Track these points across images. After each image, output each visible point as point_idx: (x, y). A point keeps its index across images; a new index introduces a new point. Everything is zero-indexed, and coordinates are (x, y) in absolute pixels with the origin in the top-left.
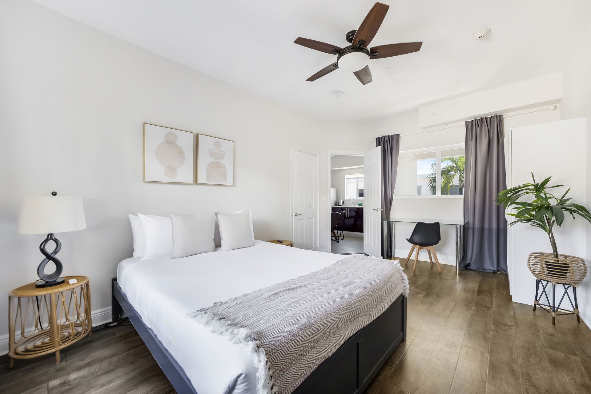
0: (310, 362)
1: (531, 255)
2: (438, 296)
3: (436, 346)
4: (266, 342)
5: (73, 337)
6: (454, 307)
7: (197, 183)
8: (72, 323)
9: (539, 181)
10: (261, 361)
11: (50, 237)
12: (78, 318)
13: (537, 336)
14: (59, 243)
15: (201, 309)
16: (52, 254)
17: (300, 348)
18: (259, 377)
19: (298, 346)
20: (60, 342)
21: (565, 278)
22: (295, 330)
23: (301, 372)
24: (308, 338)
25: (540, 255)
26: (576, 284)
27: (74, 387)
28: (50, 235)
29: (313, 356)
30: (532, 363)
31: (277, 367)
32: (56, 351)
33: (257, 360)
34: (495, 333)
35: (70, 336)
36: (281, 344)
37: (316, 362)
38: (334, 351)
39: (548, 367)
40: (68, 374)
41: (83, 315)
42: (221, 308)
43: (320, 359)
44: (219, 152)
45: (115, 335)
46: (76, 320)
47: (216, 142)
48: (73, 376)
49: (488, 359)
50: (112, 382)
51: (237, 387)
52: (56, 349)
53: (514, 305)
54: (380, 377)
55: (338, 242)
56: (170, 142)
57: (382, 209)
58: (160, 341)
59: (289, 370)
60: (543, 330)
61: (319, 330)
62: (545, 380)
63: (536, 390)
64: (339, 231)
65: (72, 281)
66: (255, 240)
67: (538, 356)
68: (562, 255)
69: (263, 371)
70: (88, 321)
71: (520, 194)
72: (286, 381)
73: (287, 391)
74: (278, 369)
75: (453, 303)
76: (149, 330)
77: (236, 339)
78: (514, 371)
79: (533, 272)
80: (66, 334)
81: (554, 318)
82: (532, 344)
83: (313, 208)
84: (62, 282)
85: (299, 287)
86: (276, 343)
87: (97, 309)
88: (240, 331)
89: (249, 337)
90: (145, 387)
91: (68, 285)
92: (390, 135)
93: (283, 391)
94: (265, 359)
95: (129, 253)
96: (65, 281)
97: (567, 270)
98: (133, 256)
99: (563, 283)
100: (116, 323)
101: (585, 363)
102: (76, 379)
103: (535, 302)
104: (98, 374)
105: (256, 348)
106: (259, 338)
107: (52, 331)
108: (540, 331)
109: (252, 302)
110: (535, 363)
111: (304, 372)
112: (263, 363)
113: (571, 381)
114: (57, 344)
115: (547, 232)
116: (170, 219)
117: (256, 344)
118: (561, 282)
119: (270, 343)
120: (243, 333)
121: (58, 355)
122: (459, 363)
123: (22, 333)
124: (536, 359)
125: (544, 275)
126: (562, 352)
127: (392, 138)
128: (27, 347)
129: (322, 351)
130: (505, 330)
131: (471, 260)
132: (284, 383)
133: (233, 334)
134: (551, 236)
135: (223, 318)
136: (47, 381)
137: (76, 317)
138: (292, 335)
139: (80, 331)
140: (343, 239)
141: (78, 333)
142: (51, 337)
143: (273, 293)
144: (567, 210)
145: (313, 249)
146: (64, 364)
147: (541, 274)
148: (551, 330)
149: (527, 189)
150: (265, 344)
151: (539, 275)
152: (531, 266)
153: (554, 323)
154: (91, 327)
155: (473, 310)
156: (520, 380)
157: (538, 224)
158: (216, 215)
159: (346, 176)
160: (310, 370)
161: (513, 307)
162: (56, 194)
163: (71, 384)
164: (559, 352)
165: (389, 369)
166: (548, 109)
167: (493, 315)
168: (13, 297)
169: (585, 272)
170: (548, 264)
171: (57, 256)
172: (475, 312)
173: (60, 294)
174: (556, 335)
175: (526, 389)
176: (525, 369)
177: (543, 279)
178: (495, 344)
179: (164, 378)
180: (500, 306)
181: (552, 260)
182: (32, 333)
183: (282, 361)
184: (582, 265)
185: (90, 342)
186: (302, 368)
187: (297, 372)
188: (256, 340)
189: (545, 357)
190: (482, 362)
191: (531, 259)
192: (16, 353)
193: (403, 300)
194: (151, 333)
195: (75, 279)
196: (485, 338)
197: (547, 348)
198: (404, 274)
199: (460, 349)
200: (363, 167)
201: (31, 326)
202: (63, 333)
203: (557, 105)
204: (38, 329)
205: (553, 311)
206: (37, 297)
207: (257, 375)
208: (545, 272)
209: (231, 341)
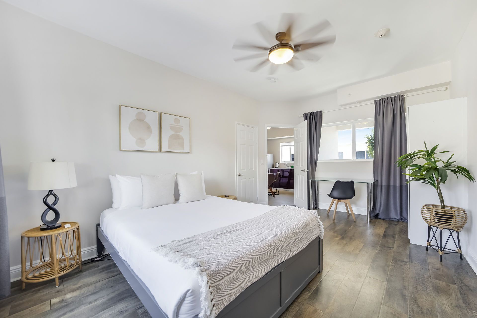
0: (241, 284)
1: (424, 207)
2: (351, 239)
3: (345, 277)
4: (208, 268)
5: (68, 268)
6: (363, 247)
7: (161, 151)
8: (67, 258)
9: (430, 148)
10: (203, 281)
11: (51, 192)
12: (71, 254)
13: (426, 269)
14: (57, 197)
15: (162, 245)
16: (52, 205)
17: (234, 273)
18: (202, 292)
19: (232, 272)
20: (59, 271)
21: (450, 224)
22: (231, 260)
23: (234, 291)
24: (240, 267)
25: (431, 206)
26: (458, 229)
27: (70, 304)
28: (50, 191)
29: (244, 280)
30: (419, 289)
31: (216, 286)
32: (56, 277)
33: (201, 280)
34: (393, 267)
35: (66, 267)
36: (219, 269)
37: (246, 284)
38: (261, 277)
39: (432, 293)
40: (65, 295)
41: (75, 252)
42: (177, 245)
43: (249, 282)
44: (177, 127)
45: (99, 267)
46: (70, 255)
47: (176, 119)
48: (68, 296)
49: (385, 286)
50: (97, 300)
51: (186, 299)
52: (56, 276)
53: (411, 246)
54: (300, 299)
55: (275, 197)
56: (140, 120)
57: (308, 171)
58: (132, 270)
59: (225, 289)
60: (432, 265)
61: (249, 261)
62: (428, 302)
63: (420, 309)
64: (275, 188)
65: (67, 226)
66: (207, 195)
67: (424, 284)
68: (448, 207)
69: (205, 288)
70: (79, 256)
71: (414, 159)
72: (222, 296)
73: (223, 303)
74: (217, 288)
75: (363, 245)
76: (124, 262)
77: (186, 265)
78: (405, 296)
79: (425, 220)
80: (63, 265)
81: (441, 256)
82: (422, 276)
83: (254, 170)
84: (60, 226)
85: (236, 230)
86: (216, 269)
87: (85, 247)
88: (190, 260)
89: (196, 264)
90: (121, 305)
91: (64, 228)
92: (315, 111)
93: (220, 303)
94: (206, 280)
95: (109, 205)
96: (62, 225)
97: (452, 218)
98: (111, 207)
99: (449, 228)
100: (100, 258)
101: (462, 290)
102: (71, 298)
103: (427, 243)
104: (87, 295)
105: (201, 272)
106: (203, 265)
107: (52, 263)
108: (429, 266)
109: (200, 241)
110: (422, 289)
111: (236, 291)
112: (205, 282)
113: (448, 303)
114: (56, 272)
115: (436, 188)
116: (140, 179)
117: (201, 269)
118: (448, 228)
119: (211, 269)
120: (191, 262)
121: (57, 280)
122: (362, 289)
123: (30, 264)
124: (423, 287)
125: (434, 222)
126: (444, 281)
127: (316, 114)
128: (35, 274)
129: (251, 276)
130: (402, 265)
131: (379, 211)
132: (221, 298)
133: (184, 262)
134: (439, 192)
135: (177, 252)
136: (50, 299)
137: (70, 253)
138: (228, 264)
139: (73, 264)
140: (278, 194)
141: (71, 265)
142: (52, 268)
143: (217, 234)
144: (451, 170)
145: (254, 202)
146: (61, 287)
147: (431, 221)
148: (438, 265)
149: (420, 154)
150: (207, 270)
151: (430, 222)
152: (424, 215)
153: (441, 260)
154: (81, 261)
155: (378, 250)
156: (408, 302)
157: (429, 182)
158: (176, 175)
159: (281, 144)
160: (241, 290)
161: (410, 248)
162: (55, 160)
163: (67, 301)
164: (442, 282)
165: (307, 293)
166: (441, 90)
167: (393, 254)
168: (24, 237)
169: (466, 219)
170: (437, 214)
171: (55, 207)
172: (379, 251)
173: (58, 235)
174: (441, 269)
175: (412, 308)
176: (413, 294)
177: (432, 225)
178: (392, 275)
179: (136, 298)
180: (400, 247)
181: (440, 210)
182: (38, 264)
183: (219, 282)
184: (463, 214)
185: (81, 272)
186: (235, 287)
187: (231, 290)
188: (201, 266)
189: (430, 286)
190: (380, 289)
191: (424, 209)
192: (27, 279)
193: (320, 241)
194: (126, 264)
195: (69, 224)
196: (385, 271)
197: (433, 278)
198: (320, 221)
199: (364, 279)
200: (293, 137)
201: (37, 259)
202: (60, 265)
203: (448, 87)
204: (42, 262)
205: (440, 251)
206: (41, 237)
207: (201, 290)
208: (435, 220)
209: (183, 267)
